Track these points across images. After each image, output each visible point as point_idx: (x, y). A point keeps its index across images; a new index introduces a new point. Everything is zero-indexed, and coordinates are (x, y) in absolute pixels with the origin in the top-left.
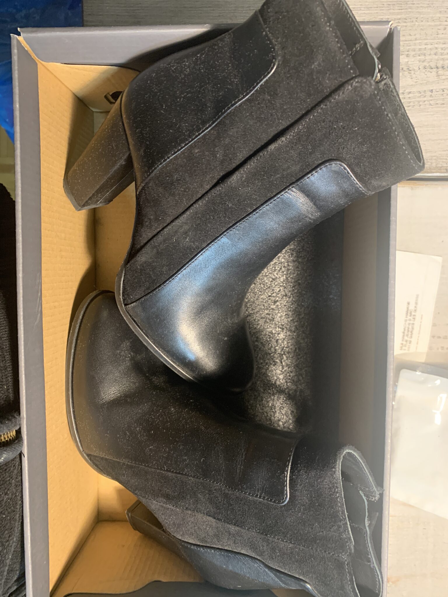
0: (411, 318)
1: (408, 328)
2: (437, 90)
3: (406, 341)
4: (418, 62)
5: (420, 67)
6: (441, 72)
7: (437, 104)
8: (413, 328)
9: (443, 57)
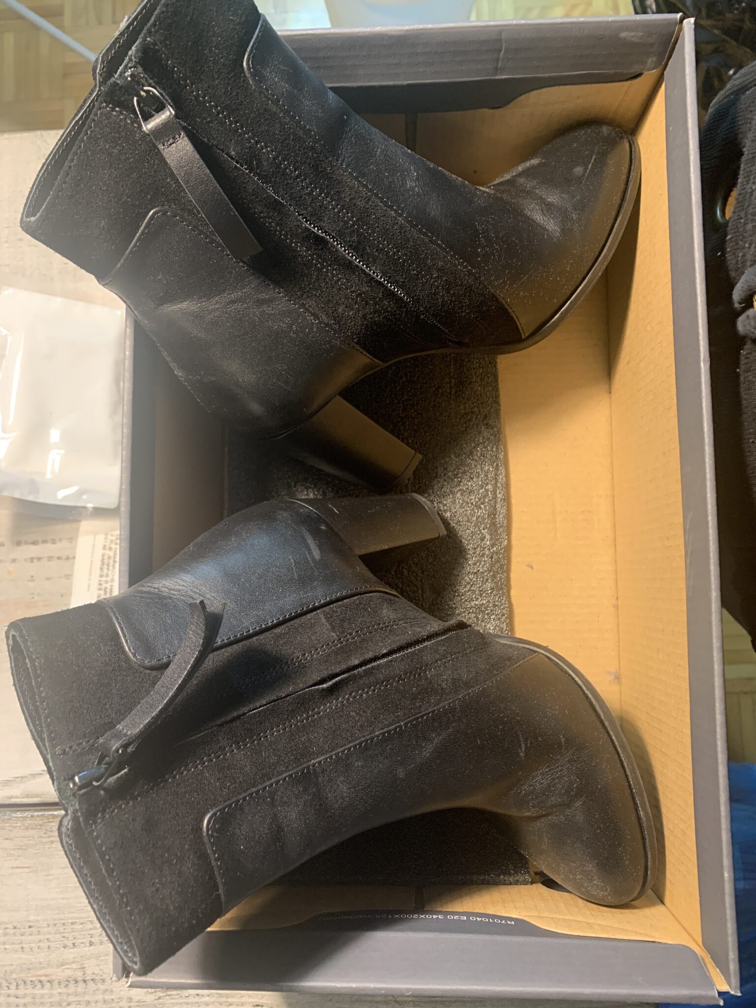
0: (104, 585)
1: (108, 569)
2: (83, 945)
3: (110, 549)
4: (114, 989)
5: (110, 981)
6: (79, 974)
7: (82, 924)
8: (101, 569)
9: (77, 998)
